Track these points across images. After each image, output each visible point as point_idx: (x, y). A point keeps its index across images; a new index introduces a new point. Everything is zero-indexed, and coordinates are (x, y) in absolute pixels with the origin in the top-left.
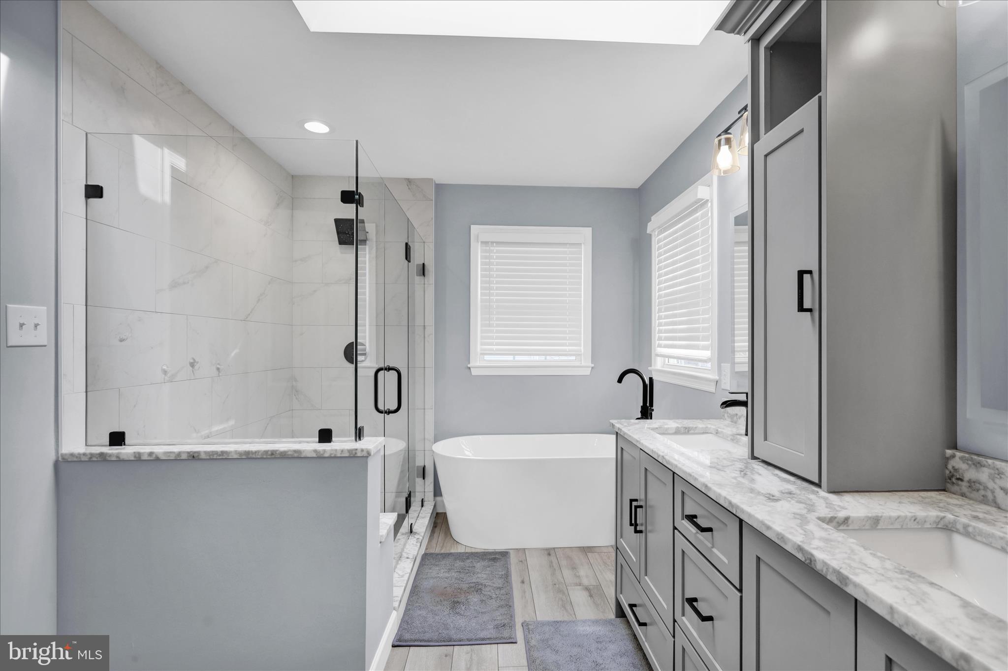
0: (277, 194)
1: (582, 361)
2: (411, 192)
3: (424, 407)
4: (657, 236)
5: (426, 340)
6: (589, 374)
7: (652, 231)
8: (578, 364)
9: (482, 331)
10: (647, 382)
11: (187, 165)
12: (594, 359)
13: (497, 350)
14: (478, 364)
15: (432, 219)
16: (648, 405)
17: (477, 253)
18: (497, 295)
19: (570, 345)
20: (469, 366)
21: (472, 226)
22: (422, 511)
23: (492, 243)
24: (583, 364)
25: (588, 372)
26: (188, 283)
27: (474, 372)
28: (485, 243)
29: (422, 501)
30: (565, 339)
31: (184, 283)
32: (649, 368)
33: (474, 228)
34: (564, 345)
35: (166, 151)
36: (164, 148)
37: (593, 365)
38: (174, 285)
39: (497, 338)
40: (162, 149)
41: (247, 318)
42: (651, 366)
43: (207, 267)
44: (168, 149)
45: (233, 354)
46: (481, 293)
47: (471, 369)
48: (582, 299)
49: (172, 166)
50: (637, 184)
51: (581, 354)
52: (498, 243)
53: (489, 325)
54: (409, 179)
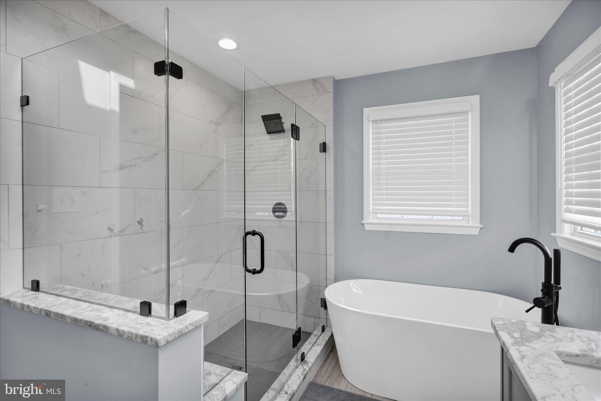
0: (227, 104)
1: (470, 221)
2: (316, 88)
3: (326, 254)
4: (563, 88)
5: (327, 201)
6: (477, 234)
7: (556, 83)
8: (465, 224)
9: (373, 194)
10: (551, 255)
11: (135, 84)
12: (483, 219)
13: (386, 210)
14: (371, 221)
15: (331, 107)
16: (552, 282)
17: (369, 130)
18: (387, 163)
19: (456, 206)
20: (362, 222)
21: (364, 109)
22: (321, 337)
23: (381, 121)
24: (471, 224)
25: (476, 232)
26: (136, 166)
27: (367, 227)
28: (375, 122)
29: (323, 327)
30: (451, 200)
31: (131, 166)
32: (552, 234)
33: (366, 110)
34: (451, 206)
35: (112, 73)
36: (110, 72)
37: (481, 226)
38: (122, 167)
39: (387, 200)
40: (109, 72)
41: (198, 188)
42: (555, 232)
43: (155, 155)
44: (114, 72)
45: (183, 214)
46: (372, 162)
47: (364, 225)
48: (470, 163)
49: (120, 84)
50: (533, 44)
51: (469, 215)
52: (385, 120)
53: (379, 189)
54: (314, 79)
